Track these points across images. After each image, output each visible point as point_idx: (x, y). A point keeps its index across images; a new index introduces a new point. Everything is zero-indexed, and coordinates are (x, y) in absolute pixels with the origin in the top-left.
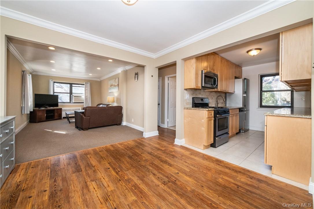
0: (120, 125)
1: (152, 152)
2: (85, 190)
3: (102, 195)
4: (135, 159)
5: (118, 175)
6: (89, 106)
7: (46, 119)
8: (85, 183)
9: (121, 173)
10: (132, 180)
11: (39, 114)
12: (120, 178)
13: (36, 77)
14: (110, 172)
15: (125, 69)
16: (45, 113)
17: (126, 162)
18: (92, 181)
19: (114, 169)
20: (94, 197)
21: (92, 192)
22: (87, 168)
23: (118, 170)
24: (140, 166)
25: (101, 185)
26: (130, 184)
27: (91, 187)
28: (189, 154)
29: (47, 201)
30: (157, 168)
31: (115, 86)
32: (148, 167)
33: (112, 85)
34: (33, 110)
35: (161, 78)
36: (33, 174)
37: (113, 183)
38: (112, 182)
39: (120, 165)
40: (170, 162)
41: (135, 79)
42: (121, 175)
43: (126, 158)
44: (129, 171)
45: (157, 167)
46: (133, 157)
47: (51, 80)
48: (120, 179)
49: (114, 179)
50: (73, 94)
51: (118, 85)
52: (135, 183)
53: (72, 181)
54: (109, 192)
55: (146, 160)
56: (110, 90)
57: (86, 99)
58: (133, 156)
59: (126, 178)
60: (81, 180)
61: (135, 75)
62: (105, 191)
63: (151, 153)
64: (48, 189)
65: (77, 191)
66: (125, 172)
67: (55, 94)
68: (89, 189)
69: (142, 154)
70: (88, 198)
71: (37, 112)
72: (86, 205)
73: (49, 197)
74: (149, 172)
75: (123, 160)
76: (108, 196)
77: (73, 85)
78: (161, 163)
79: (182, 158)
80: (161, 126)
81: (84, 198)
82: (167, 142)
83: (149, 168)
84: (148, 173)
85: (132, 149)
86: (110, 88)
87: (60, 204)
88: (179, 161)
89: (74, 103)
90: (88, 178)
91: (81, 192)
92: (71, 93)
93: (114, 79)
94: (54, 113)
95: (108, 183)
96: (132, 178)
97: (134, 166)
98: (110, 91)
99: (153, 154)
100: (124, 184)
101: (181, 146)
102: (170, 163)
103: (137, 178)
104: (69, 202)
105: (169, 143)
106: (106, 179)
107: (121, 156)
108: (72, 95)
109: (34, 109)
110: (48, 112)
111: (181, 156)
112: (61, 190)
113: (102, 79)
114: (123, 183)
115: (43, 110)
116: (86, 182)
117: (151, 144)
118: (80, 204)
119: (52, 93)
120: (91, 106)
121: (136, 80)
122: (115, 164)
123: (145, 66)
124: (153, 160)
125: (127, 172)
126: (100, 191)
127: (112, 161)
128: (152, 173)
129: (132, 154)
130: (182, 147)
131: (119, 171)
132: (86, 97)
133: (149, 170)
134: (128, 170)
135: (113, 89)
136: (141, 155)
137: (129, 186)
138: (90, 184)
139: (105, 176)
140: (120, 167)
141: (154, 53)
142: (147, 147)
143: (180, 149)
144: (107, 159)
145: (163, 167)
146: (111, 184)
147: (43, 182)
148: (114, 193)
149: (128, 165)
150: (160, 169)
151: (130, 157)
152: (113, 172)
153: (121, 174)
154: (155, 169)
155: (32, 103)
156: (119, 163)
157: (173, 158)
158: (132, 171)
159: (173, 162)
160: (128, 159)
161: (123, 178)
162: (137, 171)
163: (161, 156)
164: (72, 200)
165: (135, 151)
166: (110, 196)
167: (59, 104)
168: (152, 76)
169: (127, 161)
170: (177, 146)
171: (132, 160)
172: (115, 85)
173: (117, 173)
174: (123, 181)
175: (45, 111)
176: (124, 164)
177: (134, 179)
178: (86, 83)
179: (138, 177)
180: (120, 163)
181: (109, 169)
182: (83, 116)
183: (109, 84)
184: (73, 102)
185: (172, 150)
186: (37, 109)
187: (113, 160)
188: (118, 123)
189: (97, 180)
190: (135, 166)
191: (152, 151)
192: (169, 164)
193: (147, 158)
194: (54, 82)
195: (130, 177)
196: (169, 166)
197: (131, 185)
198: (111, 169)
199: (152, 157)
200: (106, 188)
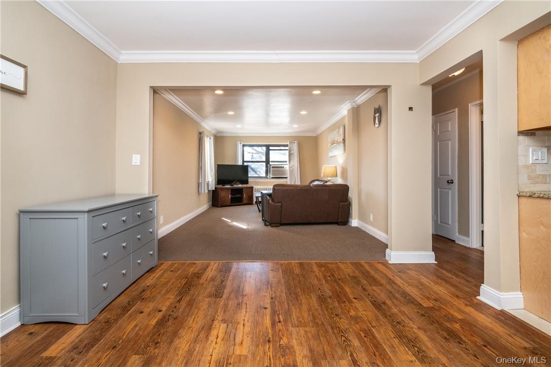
0: (346, 225)
1: (384, 303)
2: (203, 332)
3: (220, 355)
4: (331, 306)
5: (272, 327)
6: (297, 184)
7: (231, 203)
8: (211, 321)
9: (280, 327)
10: (293, 353)
11: (222, 194)
12: (273, 336)
13: (219, 139)
14: (263, 316)
15: (354, 104)
16: (230, 193)
17: (305, 307)
18: (224, 321)
19: (274, 313)
20: (205, 353)
21: (209, 342)
22: (232, 296)
23: (279, 318)
24: (332, 328)
25: (232, 335)
26: (282, 360)
27: (214, 333)
28: (525, 348)
29: (152, 327)
30: (372, 349)
31: (338, 143)
32: (351, 338)
33: (334, 141)
34: (215, 188)
35: (457, 109)
36: (166, 280)
37: (252, 341)
38: (252, 338)
39: (289, 309)
40: (428, 348)
41: (375, 123)
42: (277, 331)
43: (311, 298)
44: (301, 328)
45: (377, 345)
46: (329, 300)
47: (239, 142)
48: (271, 339)
49: (261, 333)
50: (271, 163)
51: (344, 140)
52: (295, 361)
53: (198, 310)
54: (234, 356)
55: (356, 319)
56: (331, 152)
57: (291, 171)
58: (330, 297)
59: (284, 341)
60: (209, 313)
61: (375, 113)
62: (229, 351)
63: (383, 305)
64: (164, 309)
65: (192, 329)
66: (291, 328)
67: (245, 164)
68: (209, 333)
69: (354, 300)
70: (197, 349)
71: (220, 192)
72: (187, 360)
73: (157, 323)
74: (345, 349)
75: (304, 301)
76: (227, 363)
77: (271, 148)
78: (396, 341)
79: (483, 350)
80: (457, 242)
81: (193, 347)
82: (453, 289)
83: (349, 341)
84: (340, 352)
85: (340, 282)
86: (331, 148)
87: (160, 341)
88: (465, 356)
89: (273, 178)
90: (220, 314)
91: (197, 333)
92: (267, 161)
93: (337, 130)
94: (242, 194)
95: (245, 337)
96: (297, 348)
97: (318, 320)
98: (331, 154)
99: (386, 308)
100: (271, 354)
101: (503, 313)
102: (424, 348)
103: (306, 352)
104: (171, 342)
105: (458, 293)
106: (246, 328)
107: (304, 291)
108: (269, 165)
109: (216, 186)
110: (234, 191)
111: (480, 342)
112: (175, 318)
113: (319, 131)
114: (271, 350)
115: (228, 189)
116: (213, 320)
117: (397, 282)
118: (180, 354)
119: (240, 163)
120: (299, 184)
121: (377, 125)
122: (281, 303)
123: (389, 86)
124: (374, 324)
125: (294, 330)
126: (222, 345)
127: (280, 296)
128: (352, 355)
129: (331, 294)
130: (504, 317)
131: (280, 322)
132: (291, 168)
133: (346, 346)
134: (300, 324)
135: (336, 149)
136: (350, 302)
137: (277, 362)
138: (218, 325)
139: (250, 321)
140: (288, 313)
141: (413, 50)
142: (380, 287)
143: (489, 320)
144: (273, 289)
145: (394, 352)
146: (247, 342)
147: (168, 296)
148: (242, 361)
149: (306, 315)
150: (380, 355)
151: (322, 300)
152: (268, 318)
153: (280, 330)
154: (367, 350)
155: (214, 177)
156: (291, 304)
157: (445, 338)
158: (306, 332)
159: (439, 351)
160: (315, 302)
161: (278, 339)
162: (317, 337)
163: (407, 321)
164: (177, 341)
165: (343, 288)
166: (230, 364)
167: (250, 180)
168: (411, 109)
169: (309, 305)
170: (482, 307)
171: (323, 306)
172: (339, 141)
173: (273, 324)
174: (274, 347)
175: (230, 190)
176: (300, 309)
177: (298, 352)
178: (290, 143)
179: (311, 351)
180: (293, 305)
181: (264, 310)
182: (270, 201)
183: (329, 140)
184: (271, 176)
185: (456, 314)
186: (220, 186)
187: (284, 295)
188: (339, 220)
189: (231, 322)
190: (320, 322)
191: (388, 302)
192: (420, 351)
193: (362, 313)
194: (244, 146)
195: (294, 342)
196: (414, 358)
197: (283, 363)
198: (268, 311)
199: (376, 316)
200: (235, 344)
